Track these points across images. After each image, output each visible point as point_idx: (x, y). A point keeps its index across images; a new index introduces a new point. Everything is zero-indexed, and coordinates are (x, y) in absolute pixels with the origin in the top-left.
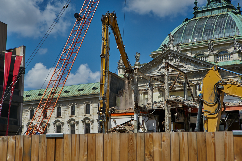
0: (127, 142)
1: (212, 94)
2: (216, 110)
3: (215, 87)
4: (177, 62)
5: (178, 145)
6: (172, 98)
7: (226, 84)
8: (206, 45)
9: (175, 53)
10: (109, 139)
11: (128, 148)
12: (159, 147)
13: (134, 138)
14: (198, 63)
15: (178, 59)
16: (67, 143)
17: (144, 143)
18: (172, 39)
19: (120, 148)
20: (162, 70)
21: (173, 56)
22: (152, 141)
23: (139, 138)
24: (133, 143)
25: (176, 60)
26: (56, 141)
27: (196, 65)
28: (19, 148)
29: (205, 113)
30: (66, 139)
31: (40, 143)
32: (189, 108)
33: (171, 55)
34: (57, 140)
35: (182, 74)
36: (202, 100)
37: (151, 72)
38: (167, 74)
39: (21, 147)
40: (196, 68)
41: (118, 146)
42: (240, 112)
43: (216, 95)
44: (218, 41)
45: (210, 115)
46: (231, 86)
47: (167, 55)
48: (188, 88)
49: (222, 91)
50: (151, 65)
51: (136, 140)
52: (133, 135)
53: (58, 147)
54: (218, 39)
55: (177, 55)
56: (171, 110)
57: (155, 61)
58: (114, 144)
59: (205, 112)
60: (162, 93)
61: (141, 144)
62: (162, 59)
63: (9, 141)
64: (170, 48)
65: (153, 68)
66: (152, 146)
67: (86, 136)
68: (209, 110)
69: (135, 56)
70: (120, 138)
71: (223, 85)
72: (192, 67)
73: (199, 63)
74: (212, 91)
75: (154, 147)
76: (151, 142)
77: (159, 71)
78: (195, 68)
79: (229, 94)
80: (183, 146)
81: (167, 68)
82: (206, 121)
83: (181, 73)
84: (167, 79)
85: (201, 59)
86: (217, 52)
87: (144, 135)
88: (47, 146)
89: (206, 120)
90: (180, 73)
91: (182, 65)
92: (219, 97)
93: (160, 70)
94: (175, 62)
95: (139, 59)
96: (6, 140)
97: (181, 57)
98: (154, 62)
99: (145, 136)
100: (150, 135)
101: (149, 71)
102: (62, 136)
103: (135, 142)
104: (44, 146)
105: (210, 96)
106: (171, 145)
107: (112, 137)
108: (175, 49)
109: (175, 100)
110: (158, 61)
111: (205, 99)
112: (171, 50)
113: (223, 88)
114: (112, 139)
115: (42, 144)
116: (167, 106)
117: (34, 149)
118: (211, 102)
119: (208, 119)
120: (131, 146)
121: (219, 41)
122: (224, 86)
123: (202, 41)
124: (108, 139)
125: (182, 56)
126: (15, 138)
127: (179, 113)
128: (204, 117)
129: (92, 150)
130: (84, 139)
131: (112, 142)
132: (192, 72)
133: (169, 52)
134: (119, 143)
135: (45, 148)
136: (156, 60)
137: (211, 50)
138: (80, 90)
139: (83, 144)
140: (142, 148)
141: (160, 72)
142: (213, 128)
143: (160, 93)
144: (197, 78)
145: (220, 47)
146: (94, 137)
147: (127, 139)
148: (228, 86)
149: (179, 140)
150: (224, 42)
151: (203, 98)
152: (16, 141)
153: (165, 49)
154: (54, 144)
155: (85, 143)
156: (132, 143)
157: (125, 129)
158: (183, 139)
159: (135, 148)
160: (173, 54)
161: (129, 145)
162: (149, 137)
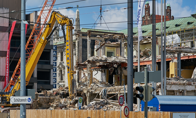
60: (135, 46)
109: (93, 60)
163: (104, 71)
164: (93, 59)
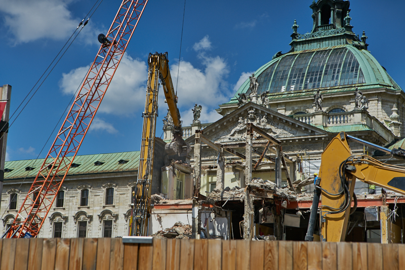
0: (262, 255)
1: (335, 179)
2: (341, 206)
3: (342, 167)
4: (262, 124)
5: (351, 264)
6: (257, 183)
7: (360, 164)
8: (310, 97)
9: (259, 109)
10: (232, 250)
11: (264, 266)
12: (318, 266)
13: (275, 249)
14: (297, 126)
15: (264, 119)
16: (158, 253)
17: (291, 258)
18: (256, 85)
19: (250, 265)
20: (237, 136)
21: (256, 113)
22: (306, 255)
23: (284, 250)
24: (273, 258)
25: (260, 119)
26: (139, 249)
27: (293, 130)
28: (75, 260)
29: (323, 210)
30: (156, 246)
31: (112, 253)
32: (283, 201)
33: (253, 111)
34: (141, 248)
35: (274, 144)
36: (318, 188)
37: (218, 139)
38: (250, 143)
39: (80, 258)
40: (293, 134)
41: (247, 263)
42: (367, 211)
43: (343, 180)
44: (329, 91)
45: (332, 213)
46: (367, 167)
47: (246, 111)
48: (282, 167)
49: (352, 175)
50: (219, 127)
51: (277, 253)
52: (272, 244)
53: (144, 260)
54: (329, 88)
55: (262, 111)
56: (255, 202)
57: (225, 120)
58: (239, 259)
59: (324, 208)
60: (237, 173)
61: (286, 260)
62: (237, 116)
63: (59, 247)
64: (251, 100)
65: (222, 132)
66: (306, 264)
67: (191, 243)
68: (330, 206)
69: (193, 110)
70: (250, 249)
71: (354, 165)
72: (286, 132)
73: (299, 126)
74: (335, 174)
75: (309, 267)
76: (304, 258)
77: (232, 138)
78: (291, 135)
79: (364, 180)
80: (360, 266)
81: (251, 132)
82: (325, 223)
83: (272, 141)
84: (249, 151)
85: (301, 120)
86: (327, 110)
87: (291, 246)
88: (124, 258)
89: (324, 221)
90: (270, 142)
91: (270, 129)
92: (347, 184)
93: (233, 135)
94: (259, 124)
95: (199, 116)
96: (53, 245)
97: (269, 115)
98: (224, 122)
99: (294, 246)
100: (302, 245)
101: (215, 136)
102: (151, 242)
103: (276, 257)
104: (118, 258)
105: (333, 181)
106: (339, 263)
107: (237, 246)
108: (260, 101)
109: (262, 186)
110: (231, 120)
111: (324, 187)
112: (253, 104)
113: (354, 170)
114: (236, 249)
115: (116, 253)
116: (248, 196)
117: (102, 262)
118: (334, 191)
119: (328, 221)
120: (270, 262)
121: (331, 91)
122: (357, 166)
123: (304, 91)
124: (230, 249)
125: (271, 113)
126: (69, 243)
127: (266, 208)
128: (322, 217)
129: (201, 267)
130: (188, 248)
131: (237, 255)
132: (286, 140)
133: (250, 106)
134: (248, 256)
135: (120, 260)
136: (228, 119)
137: (319, 105)
138: (97, 163)
139: (187, 256)
140: (288, 268)
141: (234, 139)
142: (336, 235)
143: (235, 174)
144: (293, 151)
145: (333, 102)
146: (205, 246)
147: (262, 250)
148: (363, 166)
149: (353, 257)
150: (339, 94)
151: (320, 185)
152: (70, 247)
153: (244, 101)
154: (136, 254)
155: (189, 255)
156: (270, 257)
157: (176, 232)
158: (359, 255)
159: (277, 267)
160: (256, 109)
161: (266, 261)
162: (301, 249)
163: (224, 215)
164: (262, 184)
